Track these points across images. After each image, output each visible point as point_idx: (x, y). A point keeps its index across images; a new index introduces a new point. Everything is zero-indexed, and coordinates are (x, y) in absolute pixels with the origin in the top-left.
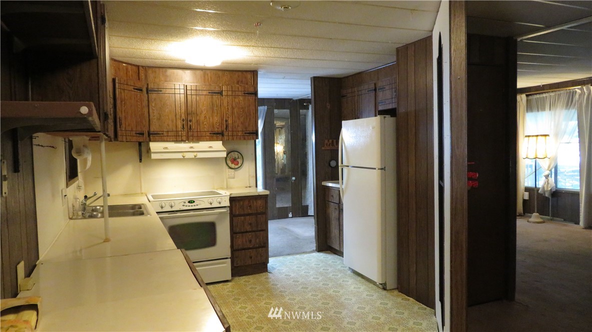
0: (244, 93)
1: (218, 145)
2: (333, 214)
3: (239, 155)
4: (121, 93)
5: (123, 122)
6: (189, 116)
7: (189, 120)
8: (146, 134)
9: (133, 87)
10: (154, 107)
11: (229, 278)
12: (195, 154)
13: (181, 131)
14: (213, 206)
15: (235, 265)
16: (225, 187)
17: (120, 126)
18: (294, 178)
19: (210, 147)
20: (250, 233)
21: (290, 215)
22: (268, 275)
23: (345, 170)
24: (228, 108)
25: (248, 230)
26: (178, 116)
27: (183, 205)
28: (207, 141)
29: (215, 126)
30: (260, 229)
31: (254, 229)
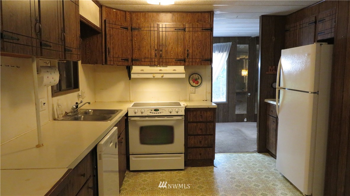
0: (202, 29)
1: (181, 69)
2: (272, 126)
3: (199, 76)
4: (110, 30)
5: (111, 51)
6: (160, 47)
7: (160, 50)
8: (130, 60)
9: (120, 26)
10: (136, 41)
11: (183, 167)
12: (162, 75)
13: (154, 58)
14: (172, 114)
15: (188, 159)
16: (188, 100)
17: (109, 54)
18: (249, 94)
19: (174, 70)
20: (201, 136)
21: (245, 120)
22: (213, 169)
23: (282, 92)
24: (189, 41)
25: (199, 134)
26: (152, 47)
27: (151, 112)
28: (173, 65)
29: (179, 54)
30: (208, 133)
31: (204, 133)
